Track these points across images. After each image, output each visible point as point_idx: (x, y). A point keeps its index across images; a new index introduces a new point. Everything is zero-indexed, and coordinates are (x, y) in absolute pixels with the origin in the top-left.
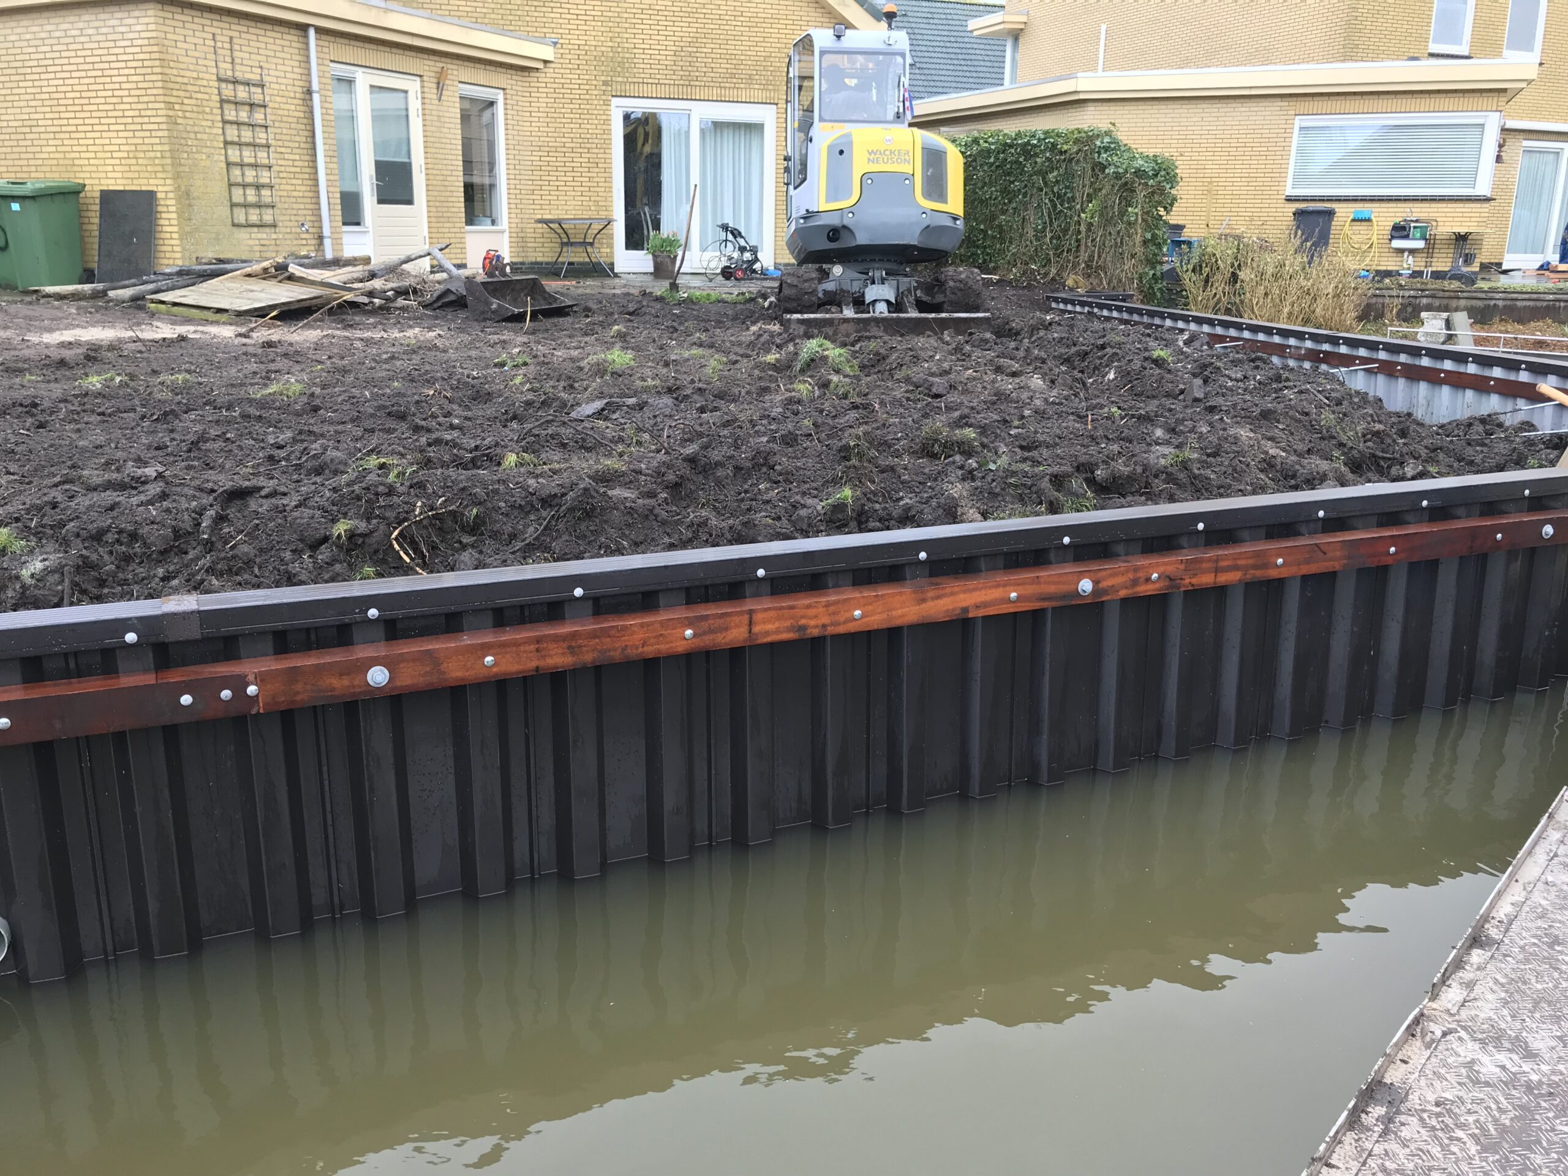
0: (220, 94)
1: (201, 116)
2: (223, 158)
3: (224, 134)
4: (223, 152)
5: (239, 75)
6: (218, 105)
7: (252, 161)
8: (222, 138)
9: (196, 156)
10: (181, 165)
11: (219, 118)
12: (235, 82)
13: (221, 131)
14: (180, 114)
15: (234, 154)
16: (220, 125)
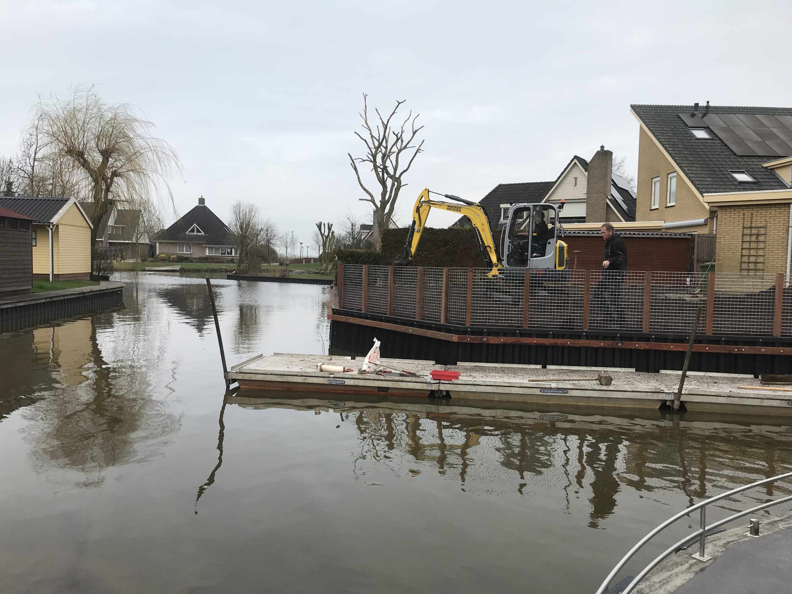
0: (743, 232)
1: (732, 240)
2: (740, 254)
3: (742, 246)
4: (740, 251)
5: (753, 225)
6: (741, 236)
7: (755, 254)
8: (741, 247)
9: (727, 253)
10: (720, 257)
11: (741, 240)
12: (751, 228)
13: (740, 245)
14: (723, 241)
15: (745, 252)
16: (741, 243)
